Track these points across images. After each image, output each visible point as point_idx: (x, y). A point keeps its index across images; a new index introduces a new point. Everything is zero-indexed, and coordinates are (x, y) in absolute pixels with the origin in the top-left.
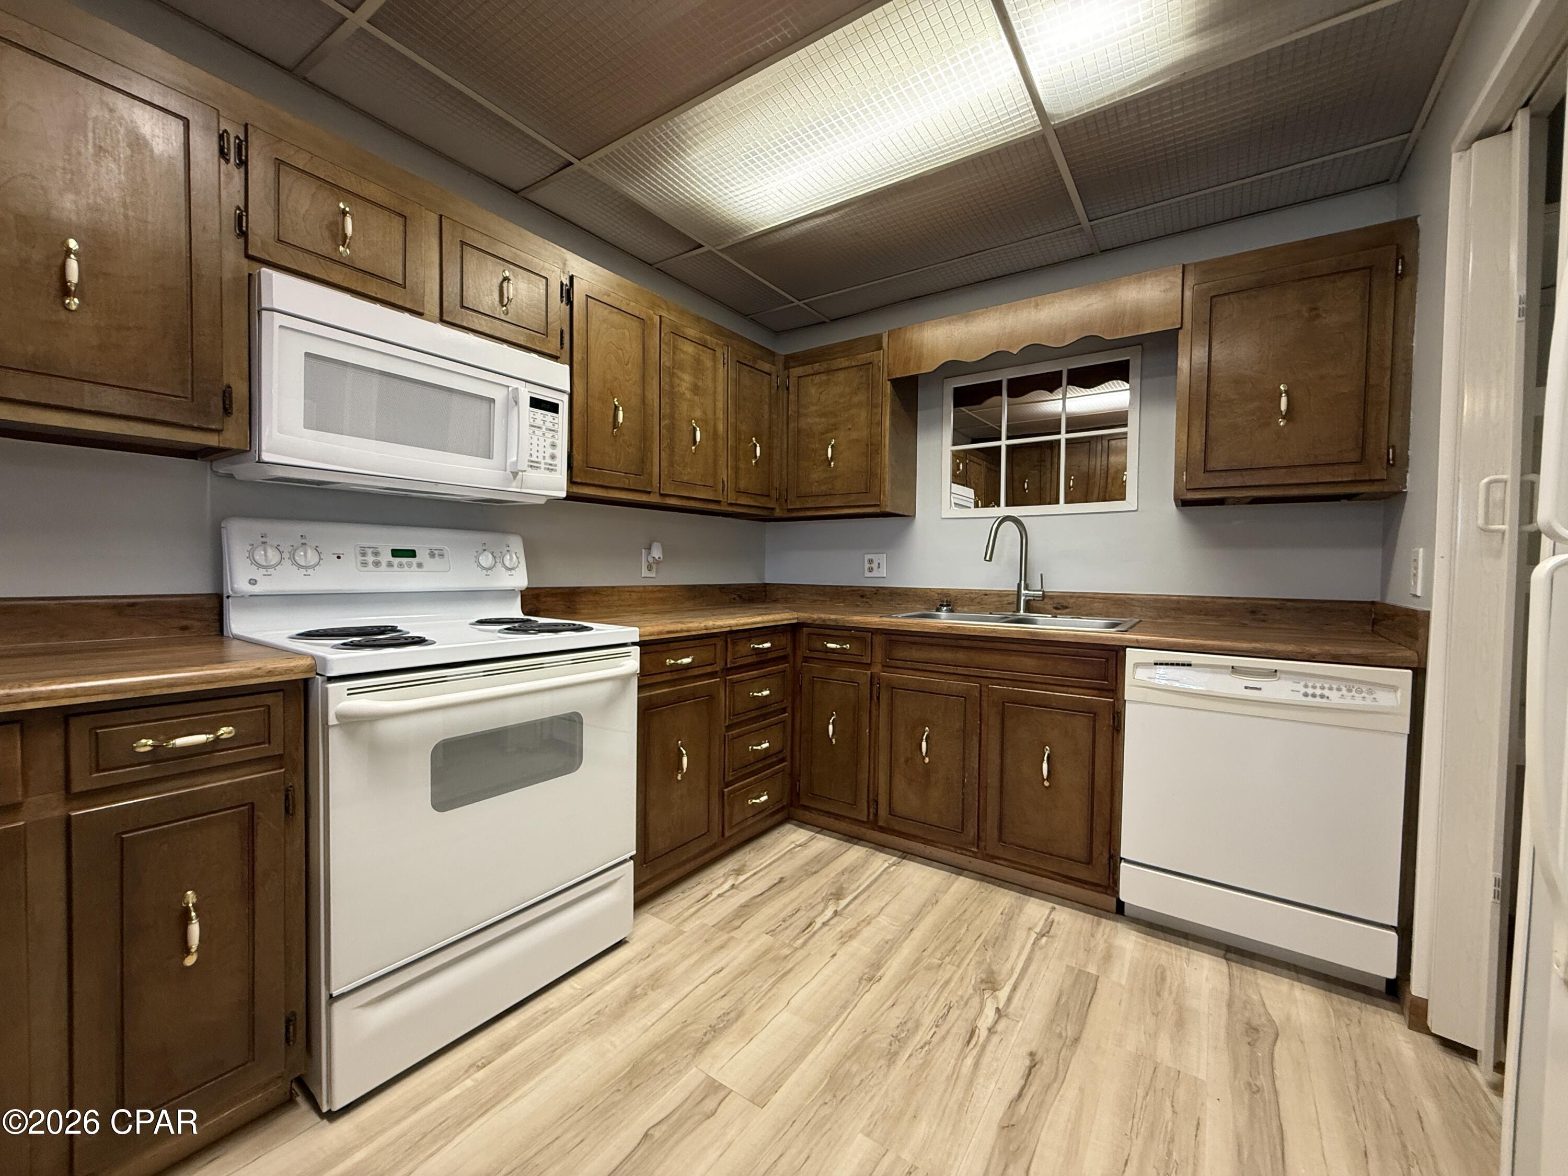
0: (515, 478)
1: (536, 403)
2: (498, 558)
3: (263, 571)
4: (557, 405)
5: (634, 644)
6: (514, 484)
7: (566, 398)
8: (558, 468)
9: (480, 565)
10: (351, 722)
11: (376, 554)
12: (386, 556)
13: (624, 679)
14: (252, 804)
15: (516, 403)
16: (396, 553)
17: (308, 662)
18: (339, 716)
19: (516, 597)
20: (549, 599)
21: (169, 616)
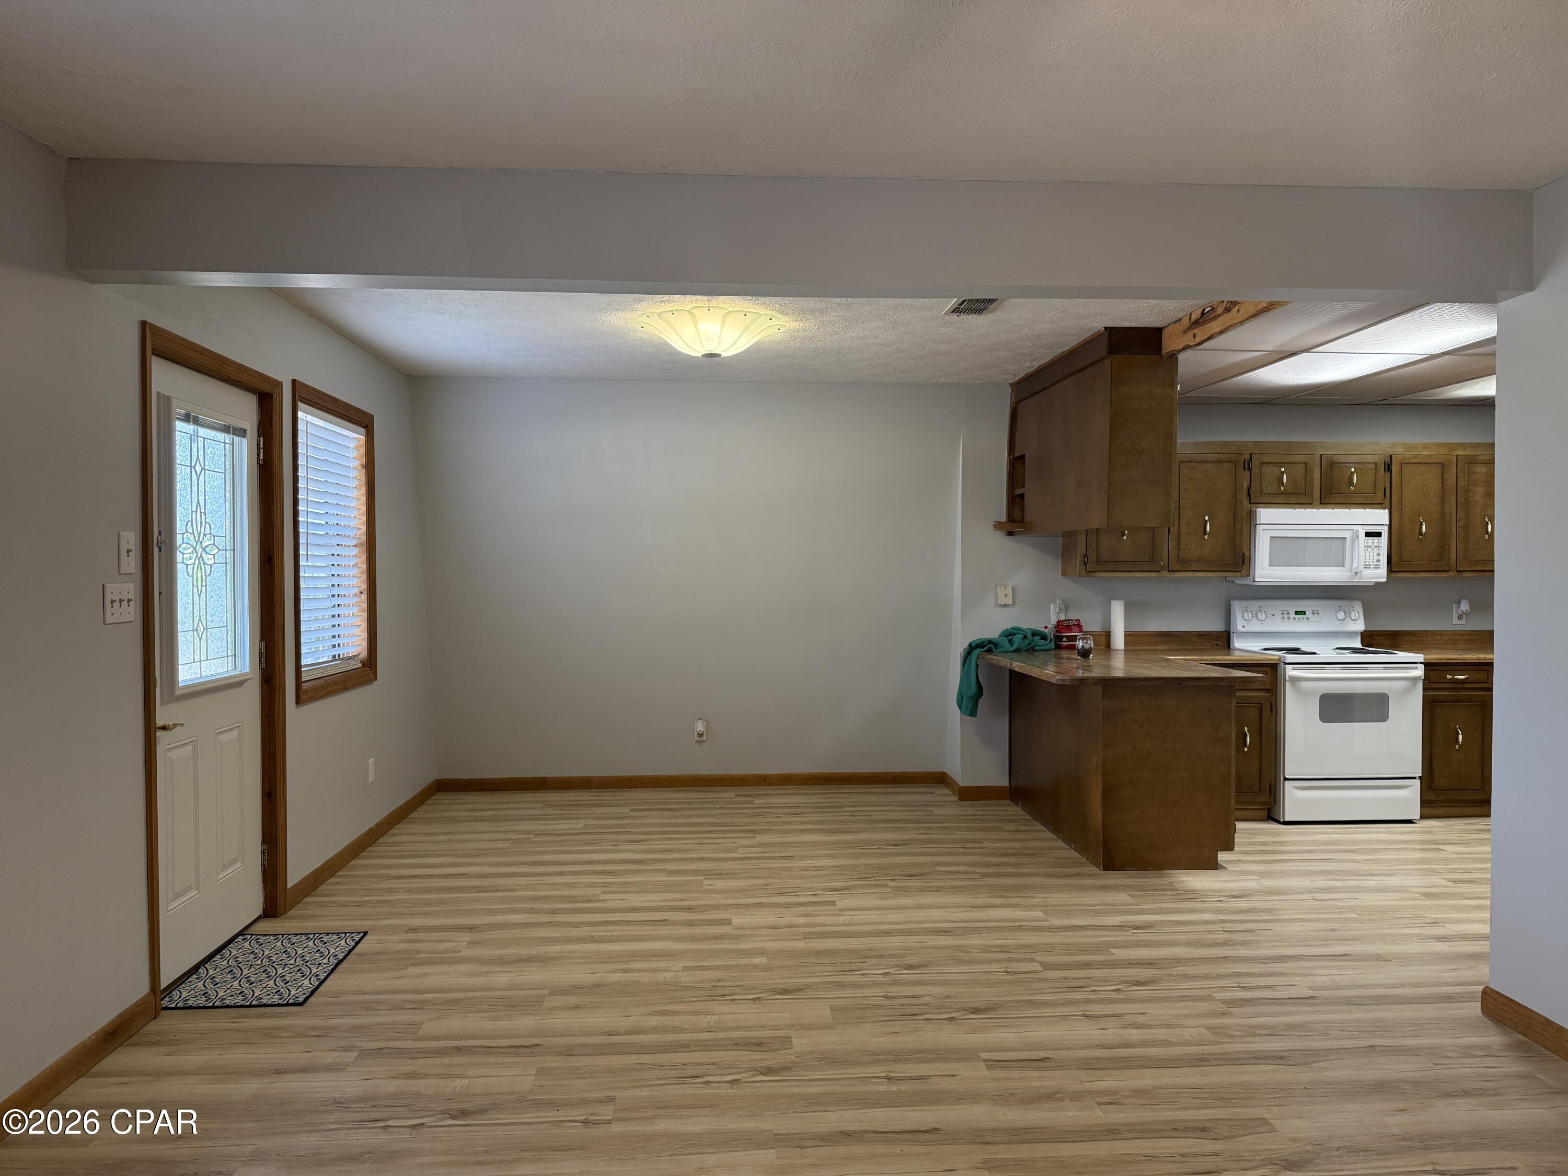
0: (1356, 575)
1: (1368, 534)
2: (1347, 614)
3: (1247, 622)
4: (1381, 533)
5: (1421, 663)
6: (1356, 578)
7: (1386, 528)
8: (1381, 566)
9: (1337, 618)
10: (1295, 680)
11: (1288, 614)
12: (1292, 615)
13: (1414, 680)
14: (1261, 704)
15: (1357, 537)
16: (1296, 613)
17: (1278, 657)
18: (1289, 677)
19: (1357, 636)
20: (1379, 638)
21: (1213, 639)
